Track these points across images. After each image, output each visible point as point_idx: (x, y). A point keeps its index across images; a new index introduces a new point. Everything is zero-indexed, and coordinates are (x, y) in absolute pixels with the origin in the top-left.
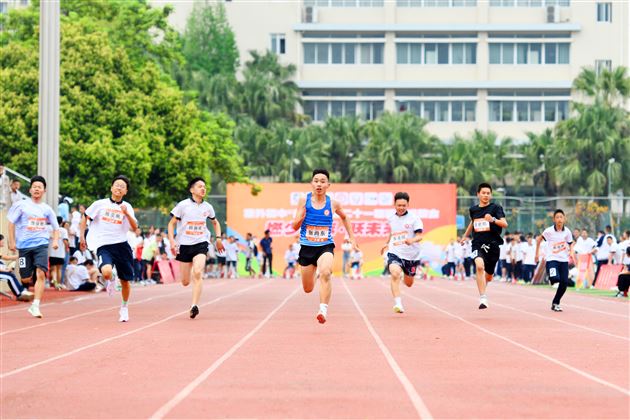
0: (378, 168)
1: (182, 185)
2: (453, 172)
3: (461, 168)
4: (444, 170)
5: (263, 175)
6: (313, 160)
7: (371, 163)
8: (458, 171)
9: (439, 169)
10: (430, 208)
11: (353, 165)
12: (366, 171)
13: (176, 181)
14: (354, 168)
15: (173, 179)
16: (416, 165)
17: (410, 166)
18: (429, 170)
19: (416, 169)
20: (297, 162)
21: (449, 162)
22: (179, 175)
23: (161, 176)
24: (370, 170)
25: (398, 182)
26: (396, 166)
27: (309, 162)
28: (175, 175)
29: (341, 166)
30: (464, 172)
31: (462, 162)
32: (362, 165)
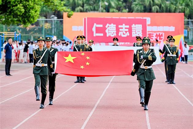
0: (145, 7)
1: (20, 12)
2: (180, 9)
3: (183, 7)
4: (176, 8)
5: (91, 10)
6: (115, 3)
7: (142, 4)
8: (182, 8)
9: (173, 7)
10: (170, 26)
11: (133, 6)
12: (139, 8)
13: (17, 9)
14: (134, 7)
15: (15, 8)
16: (162, 5)
17: (160, 6)
18: (169, 8)
19: (163, 7)
20: (107, 4)
21: (178, 4)
22: (18, 6)
23: (9, 6)
24: (141, 8)
25: (154, 12)
26: (153, 6)
27: (113, 4)
28: (17, 5)
29: (128, 6)
30: (185, 8)
31: (184, 4)
32: (138, 5)
